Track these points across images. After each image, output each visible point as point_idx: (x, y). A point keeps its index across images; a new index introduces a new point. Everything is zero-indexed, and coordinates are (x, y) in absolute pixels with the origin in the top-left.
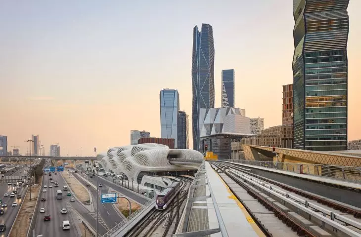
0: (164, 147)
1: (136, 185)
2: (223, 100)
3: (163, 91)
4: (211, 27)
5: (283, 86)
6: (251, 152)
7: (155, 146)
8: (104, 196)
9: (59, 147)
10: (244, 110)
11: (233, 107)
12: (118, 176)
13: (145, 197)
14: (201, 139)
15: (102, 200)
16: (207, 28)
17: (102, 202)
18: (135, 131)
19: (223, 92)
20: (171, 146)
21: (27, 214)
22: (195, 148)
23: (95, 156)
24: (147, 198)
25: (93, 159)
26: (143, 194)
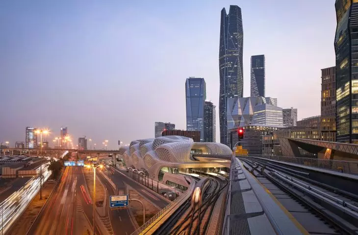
0: (187, 140)
1: (155, 184)
2: (252, 89)
3: (189, 79)
4: (239, 9)
5: (322, 70)
6: (290, 147)
7: (177, 139)
8: (114, 199)
9: (86, 140)
10: (275, 100)
11: (263, 96)
12: (139, 172)
13: (165, 198)
14: (229, 132)
15: (112, 204)
16: (236, 11)
17: (111, 206)
18: (160, 123)
19: (252, 79)
20: (196, 139)
21: (30, 216)
22: (222, 141)
23: (118, 149)
24: (167, 200)
25: (115, 152)
26: (163, 194)
